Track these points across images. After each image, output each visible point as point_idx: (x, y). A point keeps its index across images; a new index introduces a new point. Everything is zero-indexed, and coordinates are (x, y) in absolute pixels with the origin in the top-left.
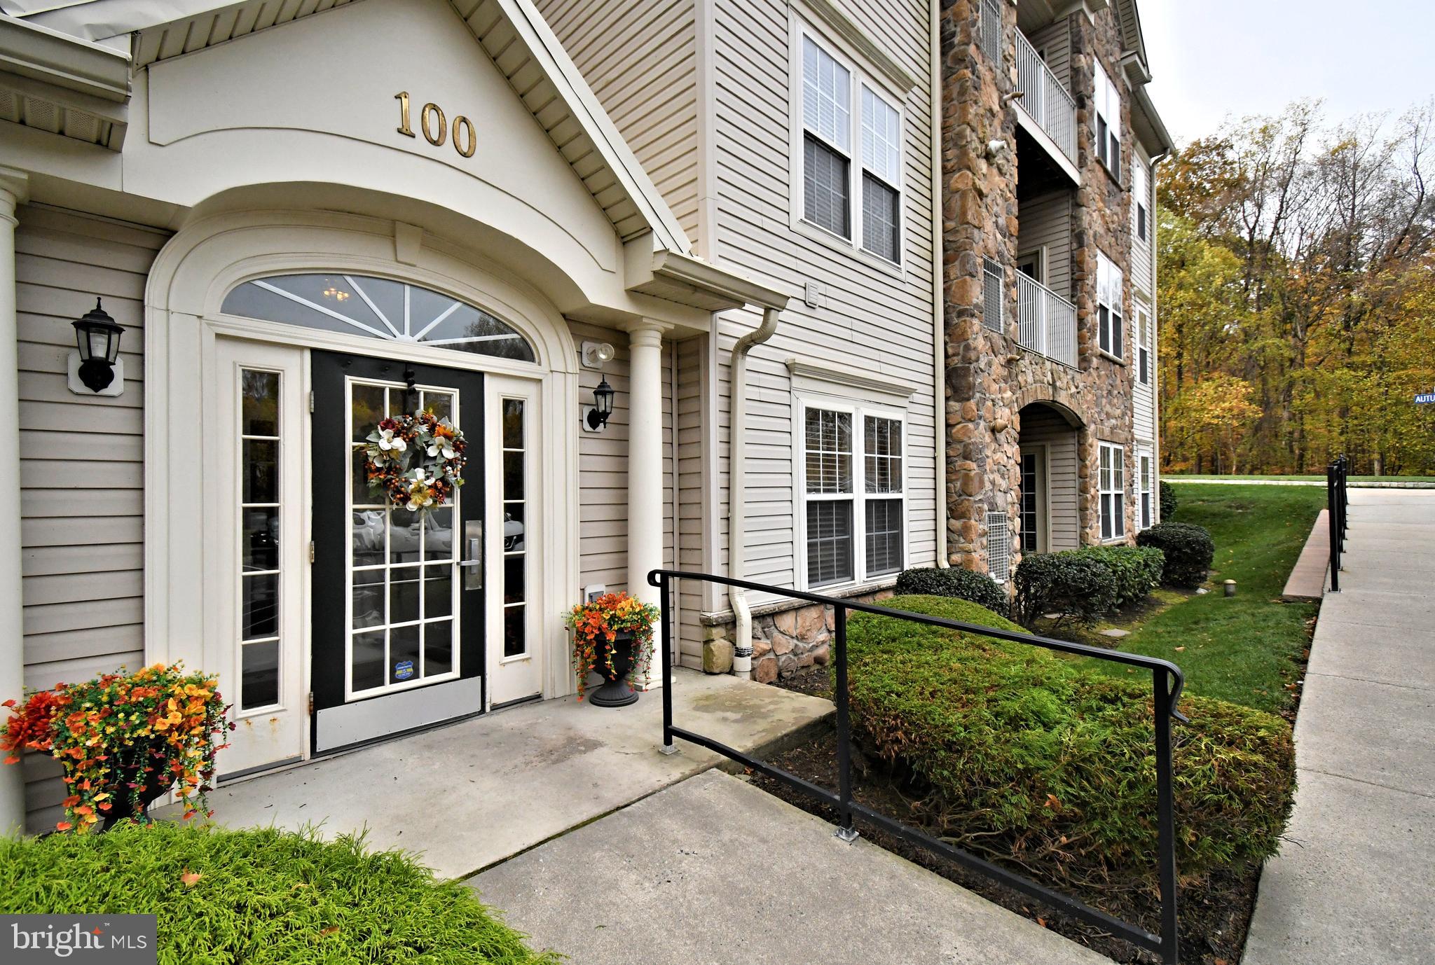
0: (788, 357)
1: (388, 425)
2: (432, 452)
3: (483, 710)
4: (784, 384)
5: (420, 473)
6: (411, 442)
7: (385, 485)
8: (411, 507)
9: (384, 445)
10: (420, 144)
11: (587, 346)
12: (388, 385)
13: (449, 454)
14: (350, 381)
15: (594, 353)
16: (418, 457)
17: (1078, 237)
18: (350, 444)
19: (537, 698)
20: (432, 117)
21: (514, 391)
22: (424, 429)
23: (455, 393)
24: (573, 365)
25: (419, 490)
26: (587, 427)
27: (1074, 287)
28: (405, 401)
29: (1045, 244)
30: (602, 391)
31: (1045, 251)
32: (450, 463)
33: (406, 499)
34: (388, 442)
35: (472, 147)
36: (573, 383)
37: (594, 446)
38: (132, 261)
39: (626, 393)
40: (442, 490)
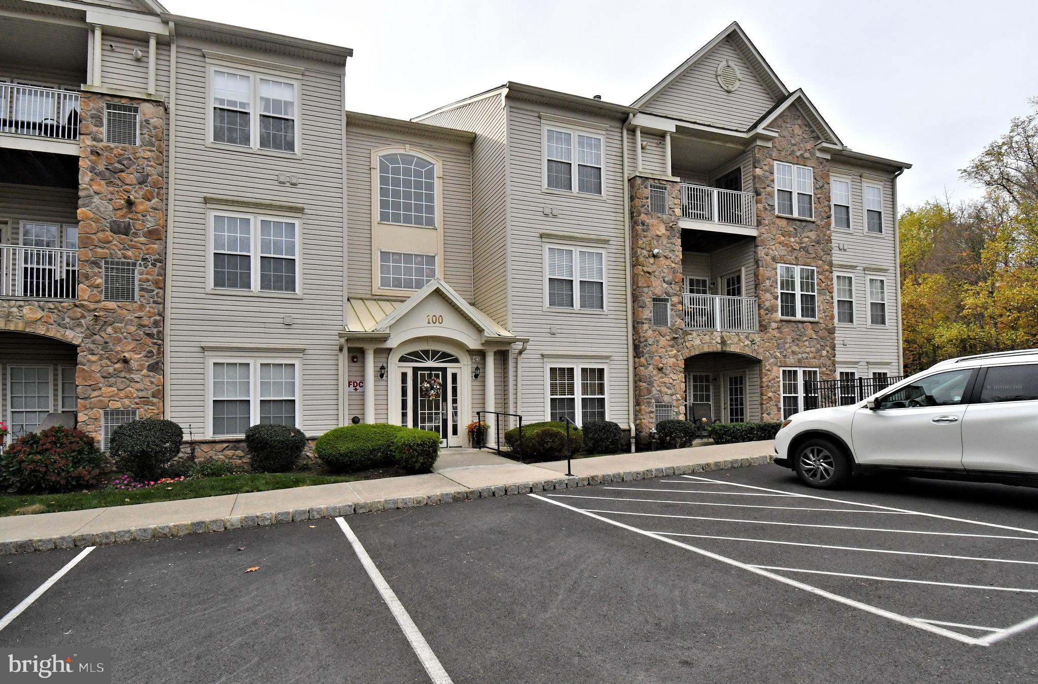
0: (541, 352)
1: (426, 381)
2: (435, 387)
3: (447, 447)
4: (541, 361)
5: (433, 391)
6: (431, 385)
7: (426, 394)
8: (431, 399)
9: (425, 386)
10: (432, 324)
11: (474, 357)
12: (426, 372)
13: (438, 387)
14: (419, 372)
15: (475, 360)
16: (432, 388)
17: (757, 262)
18: (419, 385)
19: (461, 447)
20: (434, 318)
21: (454, 371)
22: (433, 382)
23: (440, 373)
24: (470, 363)
25: (432, 395)
26: (474, 378)
27: (756, 288)
28: (430, 376)
29: (743, 265)
30: (477, 368)
31: (743, 269)
32: (439, 389)
33: (430, 397)
34: (426, 385)
35: (442, 321)
36: (470, 367)
37: (475, 383)
38: (386, 355)
39: (484, 368)
40: (437, 395)
